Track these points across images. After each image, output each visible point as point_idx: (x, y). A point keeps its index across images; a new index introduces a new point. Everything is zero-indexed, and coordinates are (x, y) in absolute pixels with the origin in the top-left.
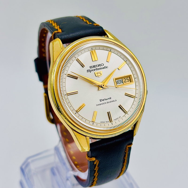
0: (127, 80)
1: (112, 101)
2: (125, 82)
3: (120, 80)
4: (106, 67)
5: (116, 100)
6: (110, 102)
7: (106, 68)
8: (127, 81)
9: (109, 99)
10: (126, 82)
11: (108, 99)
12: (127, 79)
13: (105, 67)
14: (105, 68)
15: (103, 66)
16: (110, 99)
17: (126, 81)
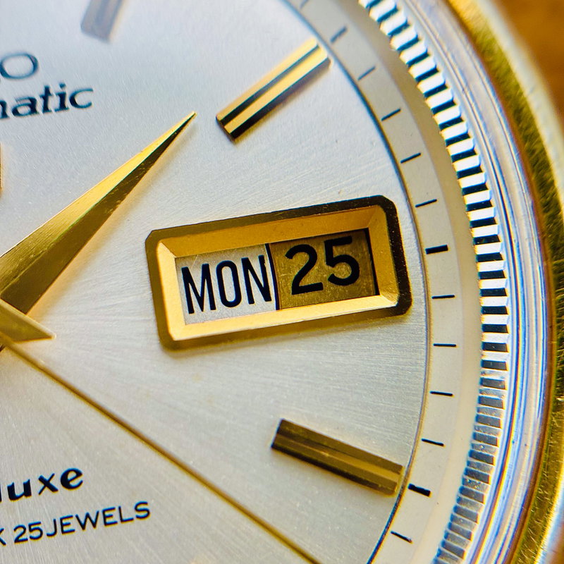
0: (332, 261)
1: (86, 522)
2: (297, 289)
3: (247, 264)
4: (67, 101)
5: (142, 511)
6: (62, 526)
7: (62, 106)
8: (333, 279)
9: (56, 482)
10: (318, 287)
11: (36, 486)
12: (337, 251)
13: (46, 95)
14: (54, 102)
15: (33, 89)
16: (65, 482)
17: (320, 272)
